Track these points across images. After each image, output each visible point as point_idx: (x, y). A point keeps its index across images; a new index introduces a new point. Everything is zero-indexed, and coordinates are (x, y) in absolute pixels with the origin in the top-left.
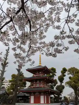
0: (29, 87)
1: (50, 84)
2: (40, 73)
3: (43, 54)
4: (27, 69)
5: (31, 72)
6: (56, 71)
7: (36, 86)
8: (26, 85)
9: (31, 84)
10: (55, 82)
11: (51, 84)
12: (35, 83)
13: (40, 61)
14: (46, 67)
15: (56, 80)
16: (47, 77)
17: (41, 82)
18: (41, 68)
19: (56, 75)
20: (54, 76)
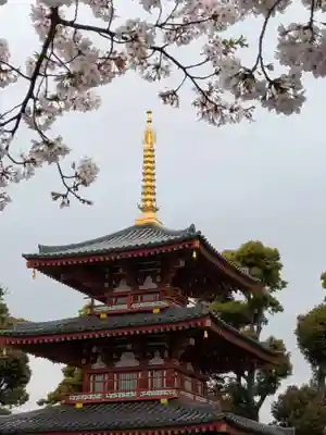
0: (54, 398)
1: (229, 377)
2: (149, 284)
3: (169, 97)
4: (35, 251)
5: (65, 282)
6: (283, 275)
7: (111, 396)
8: (28, 388)
9: (68, 373)
10: (272, 362)
11: (240, 374)
12: (99, 372)
13: (149, 190)
14: (200, 238)
15: (276, 347)
16: (208, 323)
17: (157, 361)
18: (157, 246)
19: (276, 307)
20: (267, 313)
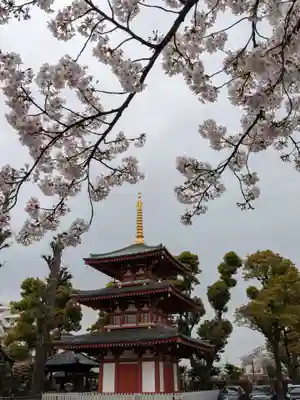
2: (141, 272)
4: (88, 256)
7: (124, 326)
8: (81, 323)
9: (101, 315)
10: (196, 308)
11: (181, 314)
12: (119, 315)
14: (165, 249)
17: (145, 308)
18: (145, 253)
19: (197, 282)
20: (193, 285)
